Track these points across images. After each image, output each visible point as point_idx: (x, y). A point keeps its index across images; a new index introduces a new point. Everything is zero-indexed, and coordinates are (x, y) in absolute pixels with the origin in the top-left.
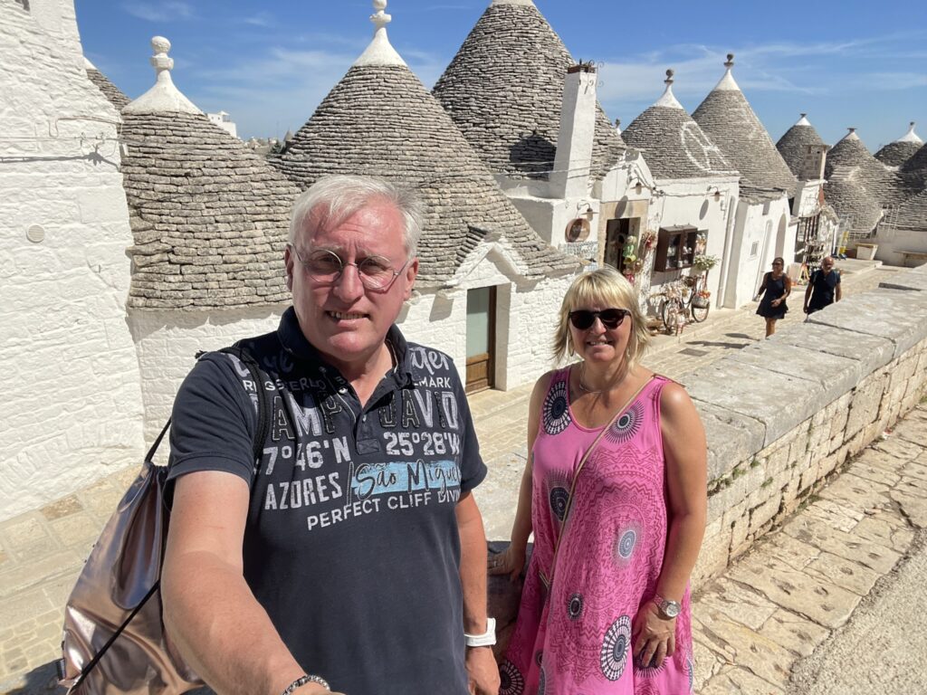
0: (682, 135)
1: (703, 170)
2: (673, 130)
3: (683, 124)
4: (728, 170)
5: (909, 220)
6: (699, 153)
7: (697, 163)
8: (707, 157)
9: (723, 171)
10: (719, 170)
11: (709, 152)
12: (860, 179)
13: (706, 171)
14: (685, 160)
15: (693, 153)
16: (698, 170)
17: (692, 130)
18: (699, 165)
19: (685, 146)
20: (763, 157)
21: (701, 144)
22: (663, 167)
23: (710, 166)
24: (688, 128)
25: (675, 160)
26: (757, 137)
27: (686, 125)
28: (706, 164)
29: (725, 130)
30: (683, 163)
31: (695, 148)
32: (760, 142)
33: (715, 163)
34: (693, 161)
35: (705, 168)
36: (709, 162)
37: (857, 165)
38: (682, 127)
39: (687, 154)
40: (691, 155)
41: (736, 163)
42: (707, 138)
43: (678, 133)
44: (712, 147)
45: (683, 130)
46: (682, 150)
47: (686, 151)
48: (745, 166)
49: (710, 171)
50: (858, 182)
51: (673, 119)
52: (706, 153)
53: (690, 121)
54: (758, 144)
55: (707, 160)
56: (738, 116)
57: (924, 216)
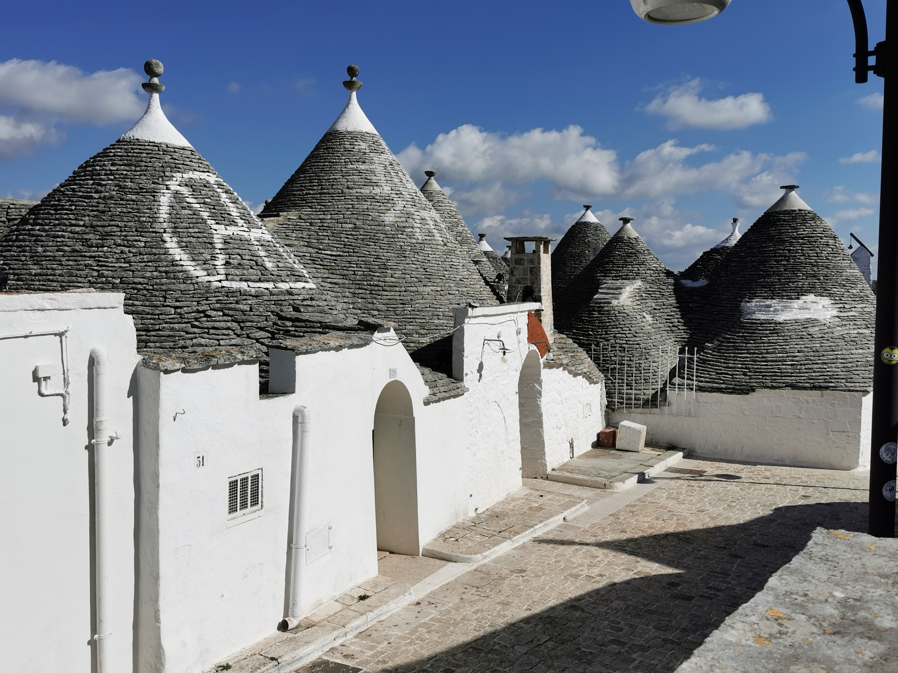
0: (165, 200)
1: (199, 280)
2: (143, 189)
3: (173, 177)
4: (273, 281)
5: (718, 373)
6: (200, 240)
7: (189, 263)
8: (220, 249)
9: (257, 282)
10: (246, 281)
11: (231, 238)
12: (642, 301)
13: (210, 282)
14: (156, 257)
15: (182, 242)
16: (187, 280)
17: (193, 191)
18: (191, 268)
19: (165, 225)
20: (413, 259)
21: (209, 222)
22: (98, 271)
23: (222, 271)
24: (186, 185)
25: (134, 256)
26: (404, 219)
27: (179, 179)
28: (214, 265)
29: (338, 203)
30: (150, 264)
31: (190, 230)
32: (409, 230)
33: (239, 264)
34: (178, 258)
35: (209, 275)
36: (224, 262)
37: (637, 277)
38: (168, 183)
39: (165, 242)
40: (176, 246)
41: (356, 269)
42: (235, 210)
43: (154, 196)
44: (242, 229)
45: (168, 189)
46: (156, 232)
47: (166, 237)
48: (374, 276)
49: (220, 281)
50: (637, 307)
51: (149, 164)
52: (221, 241)
53: (195, 172)
54: (405, 233)
55: (221, 256)
56: (366, 179)
57: (740, 366)
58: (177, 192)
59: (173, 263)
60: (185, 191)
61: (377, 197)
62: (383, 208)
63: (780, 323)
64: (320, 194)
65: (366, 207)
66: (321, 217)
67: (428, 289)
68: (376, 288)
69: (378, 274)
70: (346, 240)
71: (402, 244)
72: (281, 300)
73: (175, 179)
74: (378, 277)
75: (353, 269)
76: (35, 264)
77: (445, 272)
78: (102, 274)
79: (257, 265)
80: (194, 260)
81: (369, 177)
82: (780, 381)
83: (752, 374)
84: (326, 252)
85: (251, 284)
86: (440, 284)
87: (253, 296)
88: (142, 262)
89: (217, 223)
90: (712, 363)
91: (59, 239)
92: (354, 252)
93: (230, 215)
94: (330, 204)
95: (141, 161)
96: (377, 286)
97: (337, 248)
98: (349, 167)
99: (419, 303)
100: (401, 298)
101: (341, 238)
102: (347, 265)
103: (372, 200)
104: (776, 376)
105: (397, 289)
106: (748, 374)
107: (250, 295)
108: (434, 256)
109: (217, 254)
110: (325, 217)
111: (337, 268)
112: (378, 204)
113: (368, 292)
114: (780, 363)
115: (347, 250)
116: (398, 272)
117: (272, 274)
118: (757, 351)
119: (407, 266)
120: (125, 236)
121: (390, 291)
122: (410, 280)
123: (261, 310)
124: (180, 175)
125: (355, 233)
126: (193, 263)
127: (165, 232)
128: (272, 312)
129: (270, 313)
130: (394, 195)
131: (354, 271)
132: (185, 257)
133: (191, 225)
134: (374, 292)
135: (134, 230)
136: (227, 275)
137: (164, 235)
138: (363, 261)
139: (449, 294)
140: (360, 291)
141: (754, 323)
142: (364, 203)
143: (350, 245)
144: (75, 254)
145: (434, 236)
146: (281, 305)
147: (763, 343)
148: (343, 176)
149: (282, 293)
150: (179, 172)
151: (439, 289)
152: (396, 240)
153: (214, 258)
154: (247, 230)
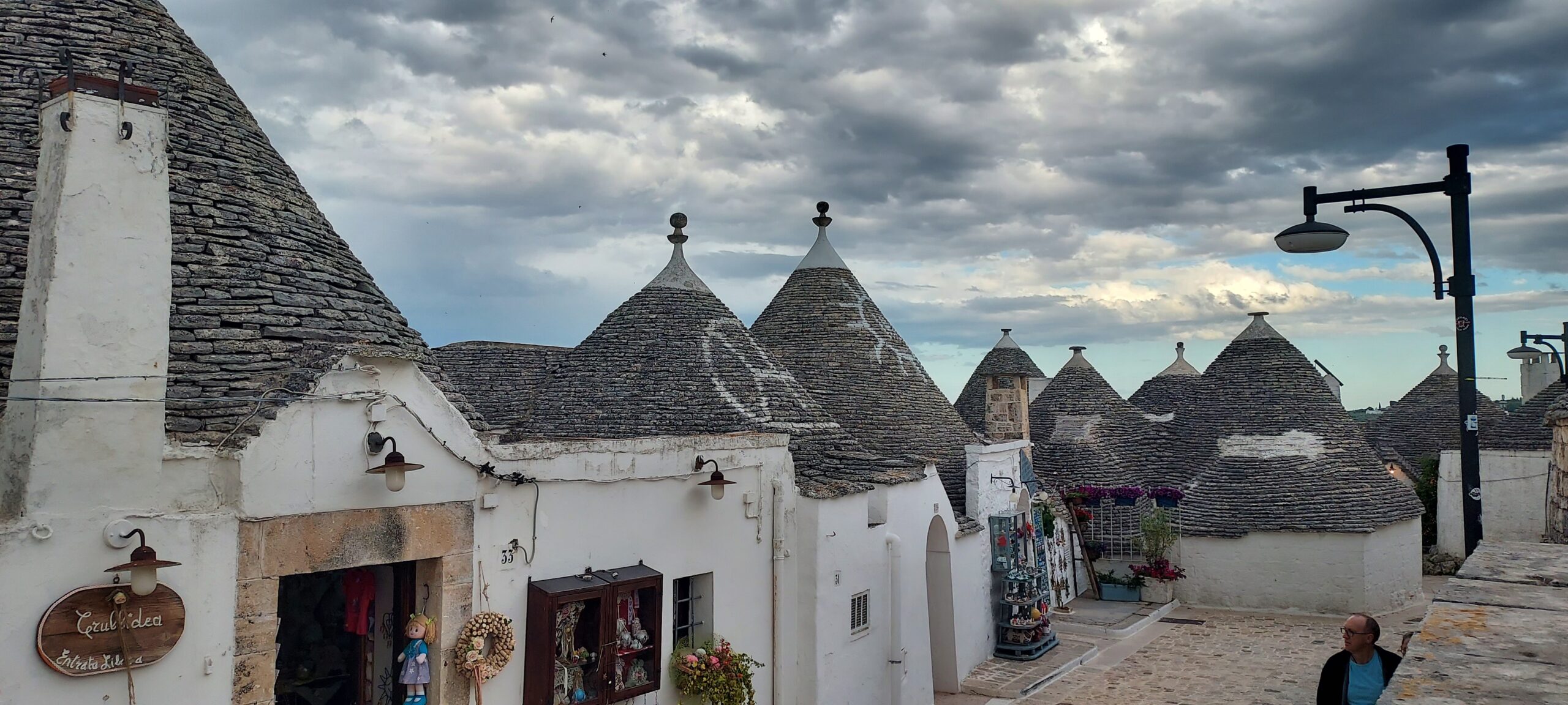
0: (705, 345)
1: (752, 421)
2: (684, 335)
3: (708, 323)
4: (811, 421)
5: (1204, 515)
6: (744, 383)
7: (739, 405)
8: (762, 392)
9: (799, 422)
10: (789, 421)
11: (768, 381)
12: (1105, 438)
13: (760, 423)
14: (710, 399)
15: (729, 385)
16: (741, 422)
17: (728, 336)
18: (742, 410)
19: (711, 370)
20: (902, 397)
21: (748, 365)
22: (661, 414)
23: (768, 413)
24: (720, 331)
25: (689, 399)
26: (887, 356)
27: (714, 325)
28: (760, 407)
29: (822, 341)
30: (706, 407)
31: (734, 374)
32: (894, 367)
33: (780, 405)
34: (729, 400)
35: (757, 416)
36: (767, 404)
37: (1096, 412)
38: (706, 329)
39: (715, 385)
40: (725, 389)
41: (848, 408)
42: (763, 353)
43: (696, 342)
44: (774, 371)
45: (707, 335)
46: (704, 377)
47: (714, 380)
48: (869, 414)
49: (768, 422)
50: (1101, 444)
51: (685, 312)
52: (760, 384)
53: (725, 318)
54: (890, 371)
55: (763, 398)
56: (846, 316)
57: (1228, 507)
58: (713, 338)
59: (726, 405)
60: (720, 335)
61: (860, 335)
62: (867, 345)
63: (1265, 461)
64: (802, 332)
65: (849, 345)
66: (807, 355)
67: (920, 427)
68: (872, 427)
69: (871, 413)
70: (834, 378)
71: (889, 381)
72: (823, 440)
73: (710, 325)
74: (871, 415)
75: (845, 407)
76: (598, 409)
77: (932, 410)
78: (665, 417)
79: (794, 406)
80: (742, 402)
81: (849, 315)
82: (1273, 523)
83: (1242, 516)
84: (817, 391)
85: (795, 425)
86: (930, 422)
87: (800, 436)
88: (699, 405)
89: (754, 367)
90: (1196, 504)
91: (616, 385)
92: (843, 391)
93: (761, 358)
94: (813, 342)
95: (677, 309)
96: (871, 424)
97: (826, 386)
98: (828, 304)
99: (914, 441)
100: (896, 436)
101: (828, 376)
102: (839, 404)
103: (854, 338)
104: (1268, 517)
105: (891, 427)
106: (1238, 515)
107: (796, 435)
108: (920, 393)
109: (760, 396)
110: (811, 355)
111: (830, 407)
112: (861, 341)
113: (863, 431)
114: (1272, 504)
115: (837, 389)
116: (890, 410)
117: (808, 415)
118: (1244, 491)
119: (897, 403)
120: (678, 381)
121: (885, 429)
122: (902, 418)
123: (808, 449)
124: (714, 321)
125: (842, 371)
126: (743, 406)
127: (712, 376)
128: (817, 450)
129: (816, 452)
130: (874, 332)
131: (847, 410)
132: (734, 400)
133: (734, 369)
134: (870, 431)
135: (684, 375)
136: (773, 416)
137: (713, 379)
138: (855, 399)
139: (940, 432)
140: (856, 430)
141: (1236, 461)
142: (848, 341)
143: (839, 384)
144: (637, 398)
145: (915, 372)
146: (824, 444)
147: (1250, 482)
148: (823, 313)
149: (821, 433)
150: (712, 318)
151: (930, 426)
152: (883, 377)
153: (758, 401)
154: (777, 372)
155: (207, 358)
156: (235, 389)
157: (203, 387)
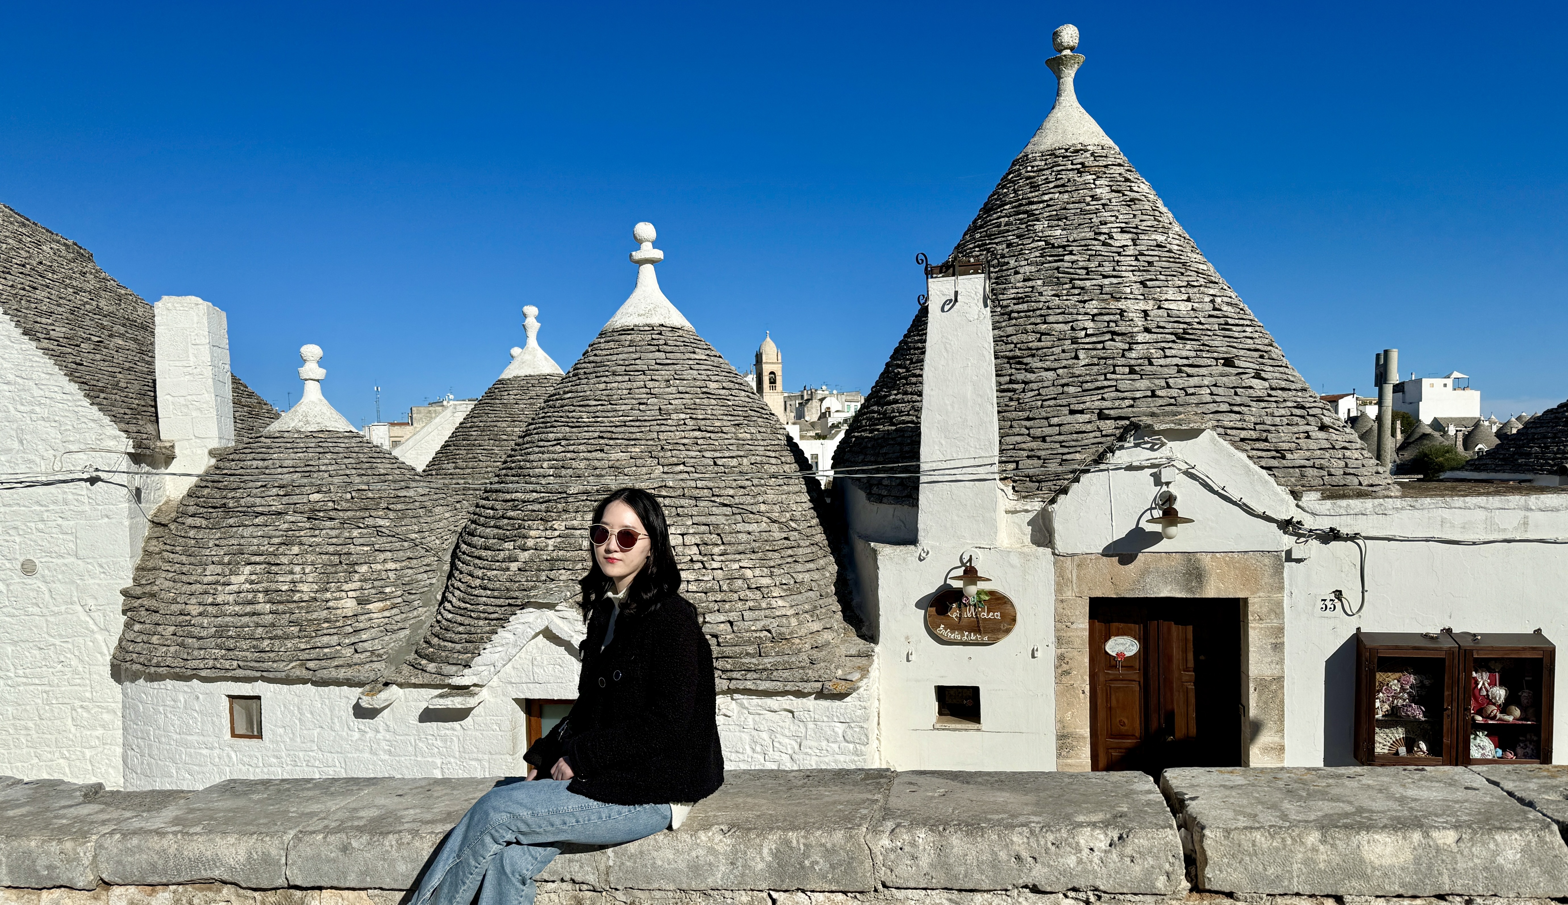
155: (1052, 439)
156: (1066, 460)
157: (1045, 460)
